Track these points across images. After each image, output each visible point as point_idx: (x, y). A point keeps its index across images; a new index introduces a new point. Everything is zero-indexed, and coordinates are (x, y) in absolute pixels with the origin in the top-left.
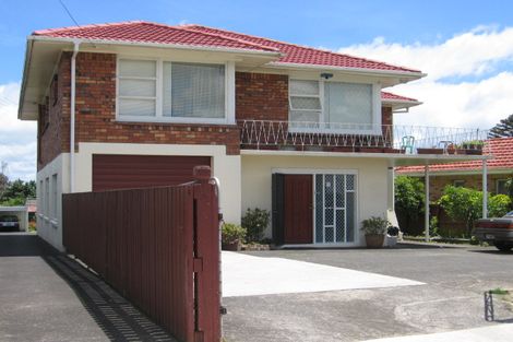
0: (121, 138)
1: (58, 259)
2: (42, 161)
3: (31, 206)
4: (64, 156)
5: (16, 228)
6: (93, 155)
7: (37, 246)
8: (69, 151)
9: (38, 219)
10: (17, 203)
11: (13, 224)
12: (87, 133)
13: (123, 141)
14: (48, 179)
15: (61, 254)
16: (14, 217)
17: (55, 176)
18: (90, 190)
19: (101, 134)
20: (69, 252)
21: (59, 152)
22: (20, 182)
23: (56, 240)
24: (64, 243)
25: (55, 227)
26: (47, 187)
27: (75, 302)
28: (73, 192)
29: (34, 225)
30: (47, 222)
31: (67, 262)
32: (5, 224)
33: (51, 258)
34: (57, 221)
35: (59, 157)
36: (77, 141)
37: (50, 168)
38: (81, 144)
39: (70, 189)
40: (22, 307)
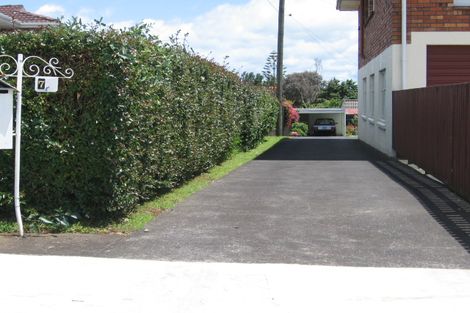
0: (460, 25)
1: (388, 164)
2: (364, 56)
3: (350, 108)
4: (395, 47)
5: (333, 132)
6: (428, 47)
7: (360, 151)
8: (400, 42)
9: (360, 122)
10: (332, 105)
11: (329, 128)
12: (420, 21)
13: (463, 29)
14: (373, 75)
15: (391, 158)
16: (330, 120)
17: (383, 71)
18: (425, 86)
19: (437, 21)
20: (399, 156)
21: (388, 44)
22: (336, 82)
23: (385, 143)
24: (394, 147)
25: (383, 129)
26: (372, 86)
27: (420, 210)
28: (405, 88)
29: (353, 129)
30: (372, 124)
31: (400, 167)
32: (320, 128)
33: (381, 163)
34: (386, 122)
35: (387, 51)
36: (409, 30)
37: (375, 65)
38: (414, 34)
39: (402, 85)
40: (361, 212)
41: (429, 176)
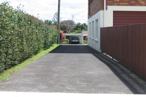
0: (125, 4)
1: (99, 55)
2: (90, 14)
3: (84, 33)
4: (101, 11)
5: (78, 43)
6: (114, 11)
7: (89, 50)
8: (103, 10)
9: (88, 39)
10: (79, 32)
11: (77, 41)
12: (111, 2)
13: (126, 5)
14: (93, 22)
15: (100, 53)
16: (77, 38)
17: (97, 20)
18: (112, 26)
19: (117, 2)
20: (103, 52)
21: (99, 10)
22: (80, 24)
23: (97, 47)
24: (101, 48)
25: (97, 42)
26: (93, 25)
28: (105, 27)
29: (86, 41)
30: (93, 40)
31: (103, 56)
32: (74, 41)
33: (96, 54)
34: (98, 39)
35: (99, 13)
36: (107, 5)
37: (94, 18)
38: (108, 7)
41: (114, 59)
